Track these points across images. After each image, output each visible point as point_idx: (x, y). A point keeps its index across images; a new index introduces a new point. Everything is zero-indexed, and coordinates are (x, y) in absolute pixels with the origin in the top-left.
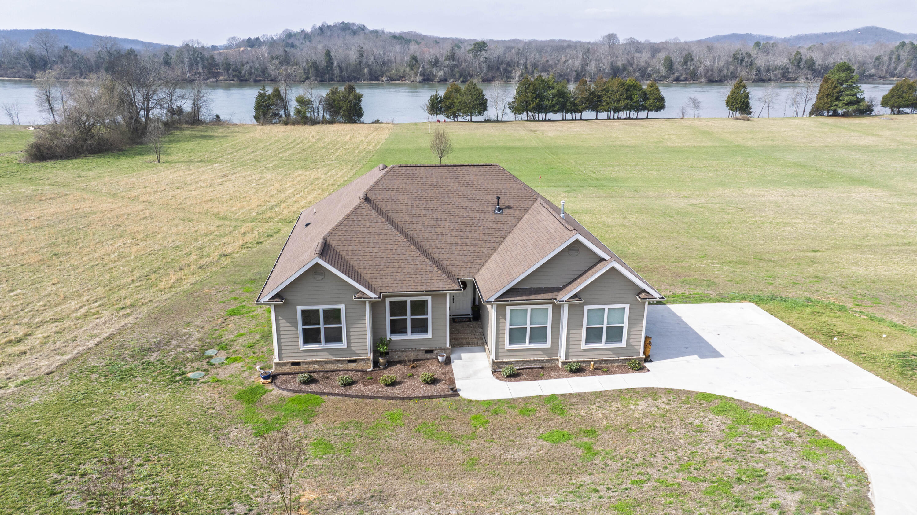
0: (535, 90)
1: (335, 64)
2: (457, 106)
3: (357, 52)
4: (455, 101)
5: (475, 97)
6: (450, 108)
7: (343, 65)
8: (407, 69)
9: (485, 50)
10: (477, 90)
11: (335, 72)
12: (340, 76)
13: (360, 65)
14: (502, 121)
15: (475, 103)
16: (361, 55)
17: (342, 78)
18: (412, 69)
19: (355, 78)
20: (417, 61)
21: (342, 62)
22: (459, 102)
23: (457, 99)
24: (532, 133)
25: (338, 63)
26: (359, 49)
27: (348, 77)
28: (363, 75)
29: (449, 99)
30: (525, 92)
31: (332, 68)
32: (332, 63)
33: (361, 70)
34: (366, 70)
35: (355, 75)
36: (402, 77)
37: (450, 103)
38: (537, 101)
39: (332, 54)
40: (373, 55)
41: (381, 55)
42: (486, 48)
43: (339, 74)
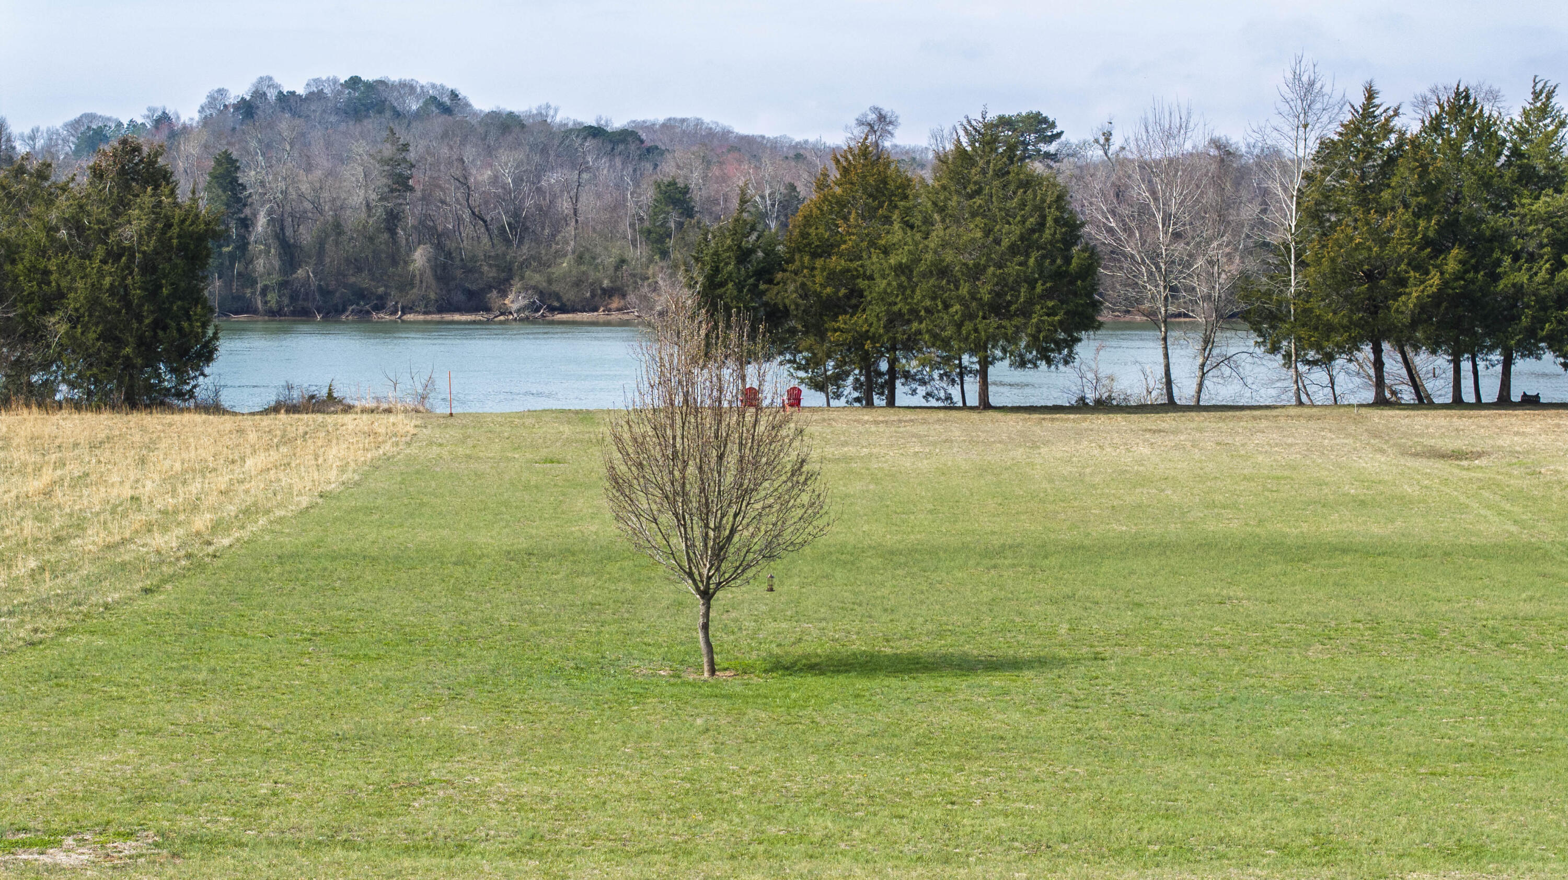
0: (1430, 190)
1: (262, 221)
2: (883, 297)
3: (376, 170)
4: (874, 261)
5: (1010, 233)
6: (833, 307)
7: (306, 236)
8: (638, 253)
9: (1048, 155)
10: (1028, 183)
11: (260, 264)
12: (283, 285)
13: (392, 231)
14: (1198, 407)
15: (1013, 268)
16: (401, 184)
17: (294, 298)
18: (664, 254)
19: (361, 295)
20: (688, 212)
21: (299, 218)
22: (902, 269)
23: (886, 251)
24: (1440, 464)
25: (278, 224)
26: (388, 150)
27: (325, 292)
28: (407, 283)
29: (825, 250)
30: (1364, 203)
31: (243, 245)
32: (246, 224)
33: (397, 258)
34: (420, 257)
35: (363, 281)
36: (609, 293)
37: (832, 277)
38: (1452, 266)
39: (248, 177)
40: (463, 181)
41: (504, 186)
42: (1052, 148)
43: (276, 278)
